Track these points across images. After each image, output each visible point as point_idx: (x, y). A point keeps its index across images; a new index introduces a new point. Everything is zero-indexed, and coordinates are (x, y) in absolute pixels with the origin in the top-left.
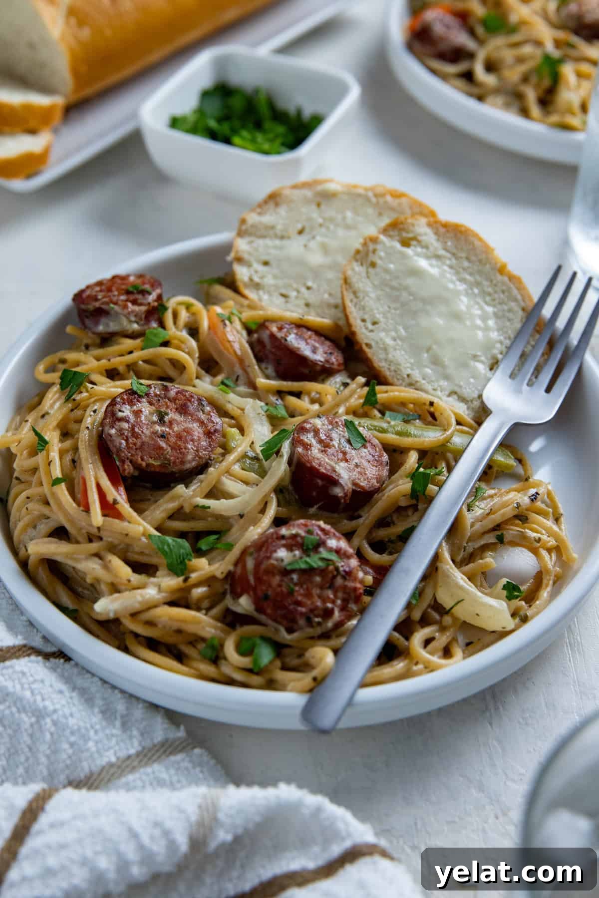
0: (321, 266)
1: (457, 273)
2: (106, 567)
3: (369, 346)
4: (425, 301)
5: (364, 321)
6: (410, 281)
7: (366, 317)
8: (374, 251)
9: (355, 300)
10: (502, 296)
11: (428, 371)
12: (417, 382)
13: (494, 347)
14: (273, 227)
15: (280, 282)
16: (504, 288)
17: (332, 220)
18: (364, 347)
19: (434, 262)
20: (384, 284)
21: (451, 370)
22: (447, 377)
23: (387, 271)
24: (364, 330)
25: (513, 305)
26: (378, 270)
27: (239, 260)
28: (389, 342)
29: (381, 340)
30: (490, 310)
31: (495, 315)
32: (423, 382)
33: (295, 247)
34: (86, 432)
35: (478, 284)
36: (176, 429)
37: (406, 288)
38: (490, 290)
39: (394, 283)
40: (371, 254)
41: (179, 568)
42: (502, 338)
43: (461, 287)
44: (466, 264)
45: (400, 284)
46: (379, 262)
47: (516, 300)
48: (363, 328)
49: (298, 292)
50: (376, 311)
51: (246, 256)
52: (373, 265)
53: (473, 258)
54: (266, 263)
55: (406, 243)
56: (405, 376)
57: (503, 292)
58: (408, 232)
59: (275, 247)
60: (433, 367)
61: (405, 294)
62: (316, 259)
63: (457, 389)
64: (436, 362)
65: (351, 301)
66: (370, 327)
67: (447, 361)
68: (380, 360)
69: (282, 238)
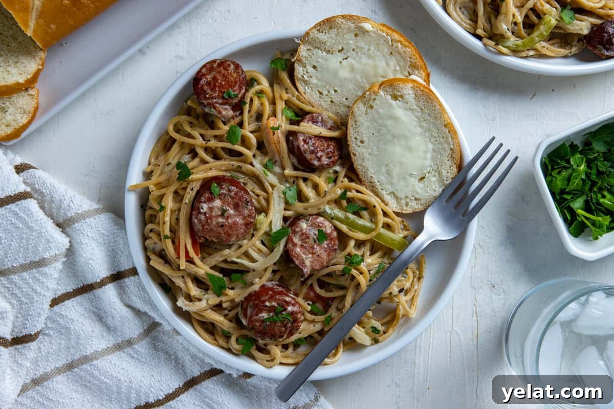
0: (346, 79)
1: (420, 121)
2: (185, 283)
3: (355, 155)
4: (394, 136)
5: (356, 138)
6: (389, 123)
7: (358, 137)
8: (374, 99)
9: (355, 126)
10: (442, 140)
11: (382, 177)
12: (374, 182)
13: (426, 168)
14: (324, 43)
15: (319, 83)
16: (444, 135)
17: (361, 48)
18: (352, 155)
19: (409, 113)
20: (374, 120)
21: (394, 181)
22: (392, 184)
23: (378, 113)
24: (355, 146)
25: (446, 146)
26: (373, 111)
27: (299, 61)
28: (367, 156)
29: (362, 153)
30: (430, 146)
31: (434, 150)
32: (378, 184)
33: (334, 61)
34: (186, 206)
35: (429, 130)
36: (230, 221)
37: (386, 126)
38: (436, 135)
39: (380, 122)
40: (372, 101)
41: (219, 292)
42: (432, 164)
43: (419, 130)
44: (426, 117)
45: (383, 122)
46: (375, 106)
47: (449, 144)
48: (354, 143)
49: (329, 92)
50: (364, 136)
51: (304, 59)
52: (371, 107)
53: (432, 115)
54: (314, 67)
55: (395, 97)
56: (369, 177)
57: (443, 138)
58: (398, 91)
59: (323, 58)
60: (386, 175)
61: (384, 129)
62: (344, 73)
63: (395, 192)
64: (389, 173)
65: (352, 126)
66: (359, 143)
67: (394, 174)
68: (358, 165)
69: (328, 52)
